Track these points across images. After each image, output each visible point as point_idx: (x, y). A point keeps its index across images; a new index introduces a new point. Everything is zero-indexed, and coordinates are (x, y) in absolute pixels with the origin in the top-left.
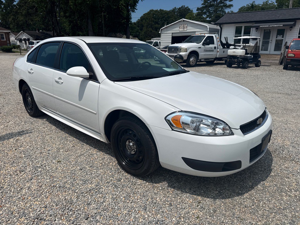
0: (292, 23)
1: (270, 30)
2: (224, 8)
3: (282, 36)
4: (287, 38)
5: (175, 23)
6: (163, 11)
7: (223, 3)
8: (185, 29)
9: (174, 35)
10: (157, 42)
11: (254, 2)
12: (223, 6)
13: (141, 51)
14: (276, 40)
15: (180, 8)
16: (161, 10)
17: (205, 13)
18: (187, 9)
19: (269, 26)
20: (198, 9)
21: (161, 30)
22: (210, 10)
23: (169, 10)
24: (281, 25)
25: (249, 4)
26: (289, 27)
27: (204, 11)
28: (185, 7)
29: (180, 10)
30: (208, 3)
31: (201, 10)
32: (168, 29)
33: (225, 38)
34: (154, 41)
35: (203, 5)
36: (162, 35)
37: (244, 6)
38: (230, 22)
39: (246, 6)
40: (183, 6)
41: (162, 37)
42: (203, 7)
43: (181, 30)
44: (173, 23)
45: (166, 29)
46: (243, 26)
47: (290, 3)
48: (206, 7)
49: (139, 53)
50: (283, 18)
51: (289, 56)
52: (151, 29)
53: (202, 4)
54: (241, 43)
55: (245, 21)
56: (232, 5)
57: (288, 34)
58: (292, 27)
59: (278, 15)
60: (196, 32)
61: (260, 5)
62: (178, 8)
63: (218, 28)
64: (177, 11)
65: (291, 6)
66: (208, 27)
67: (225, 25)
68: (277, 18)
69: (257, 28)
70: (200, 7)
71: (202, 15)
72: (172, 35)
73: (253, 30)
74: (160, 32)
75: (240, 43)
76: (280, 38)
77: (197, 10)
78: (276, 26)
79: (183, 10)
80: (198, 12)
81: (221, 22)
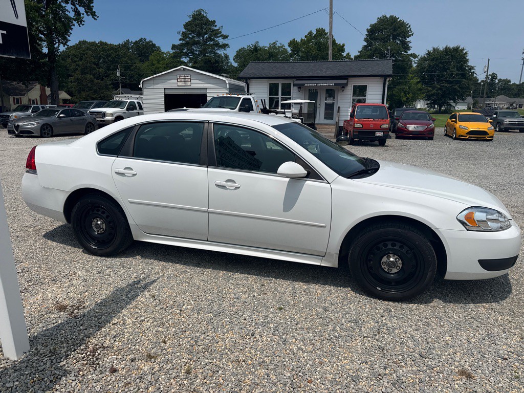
0: (345, 81)
1: (316, 90)
2: (216, 49)
3: (332, 98)
4: (339, 101)
5: (168, 71)
6: (106, 44)
7: (213, 40)
8: (189, 83)
9: (168, 92)
10: (134, 102)
11: (258, 42)
12: (214, 44)
13: (106, 118)
14: (326, 103)
15: (136, 41)
16: (101, 43)
17: (186, 55)
18: (150, 45)
19: (317, 84)
20: (174, 47)
21: (142, 82)
22: (193, 49)
23: (117, 44)
24: (331, 83)
25: (251, 46)
26: (339, 86)
27: (185, 51)
28: (147, 41)
29: (138, 46)
30: (190, 38)
31: (179, 49)
32: (156, 81)
33: (262, 100)
34: (129, 101)
35: (181, 42)
36: (145, 90)
37: (244, 48)
38: (260, 76)
39: (246, 48)
40: (142, 39)
41: (145, 94)
42: (182, 45)
43: (180, 84)
44: (165, 72)
45: (152, 82)
46: (280, 83)
47: (329, 53)
48: (187, 44)
49: (101, 121)
50: (332, 75)
51: (356, 126)
52: (91, 77)
53: (180, 40)
54: (280, 108)
55: (283, 76)
56: (227, 45)
57: (339, 96)
58: (343, 87)
59: (324, 70)
60: (206, 88)
61: (266, 48)
62: (134, 41)
63: (243, 84)
64: (132, 47)
65: (330, 58)
66: (227, 82)
67: (253, 81)
68: (324, 74)
69: (300, 87)
70: (176, 44)
71: (181, 57)
72: (164, 92)
73: (294, 90)
74: (140, 86)
75: (278, 109)
76: (330, 101)
77: (172, 49)
78: (325, 85)
79: (143, 45)
80: (174, 51)
81: (248, 76)
